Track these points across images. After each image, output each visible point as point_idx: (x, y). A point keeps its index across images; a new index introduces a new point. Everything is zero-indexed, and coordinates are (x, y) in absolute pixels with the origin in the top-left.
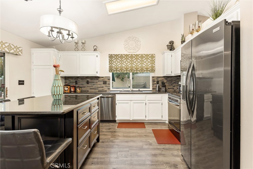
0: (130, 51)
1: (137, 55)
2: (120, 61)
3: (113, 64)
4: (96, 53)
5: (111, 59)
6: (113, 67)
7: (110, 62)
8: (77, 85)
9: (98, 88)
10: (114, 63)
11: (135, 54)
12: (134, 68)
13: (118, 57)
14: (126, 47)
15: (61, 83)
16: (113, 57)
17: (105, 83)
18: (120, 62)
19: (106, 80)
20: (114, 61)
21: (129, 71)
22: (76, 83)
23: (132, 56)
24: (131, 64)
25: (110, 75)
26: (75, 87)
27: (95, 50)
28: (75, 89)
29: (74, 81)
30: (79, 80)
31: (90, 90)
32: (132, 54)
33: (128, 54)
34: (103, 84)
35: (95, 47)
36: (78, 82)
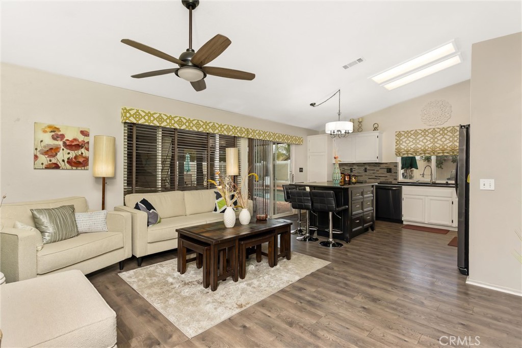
0: (431, 123)
1: (443, 129)
2: (414, 139)
3: (401, 144)
4: (376, 133)
5: (398, 139)
6: (401, 149)
7: (398, 142)
8: (352, 174)
9: (379, 178)
10: (404, 144)
11: (441, 127)
12: (438, 149)
13: (410, 135)
14: (424, 118)
15: (338, 171)
16: (403, 135)
17: (389, 170)
18: (414, 141)
19: (391, 167)
20: (404, 140)
21: (429, 153)
22: (351, 171)
23: (434, 132)
24: (432, 143)
25: (399, 160)
26: (349, 175)
27: (375, 129)
28: (350, 178)
29: (349, 168)
30: (354, 167)
31: (368, 180)
32: (434, 129)
33: (427, 128)
34: (387, 172)
35: (376, 126)
36: (353, 170)
